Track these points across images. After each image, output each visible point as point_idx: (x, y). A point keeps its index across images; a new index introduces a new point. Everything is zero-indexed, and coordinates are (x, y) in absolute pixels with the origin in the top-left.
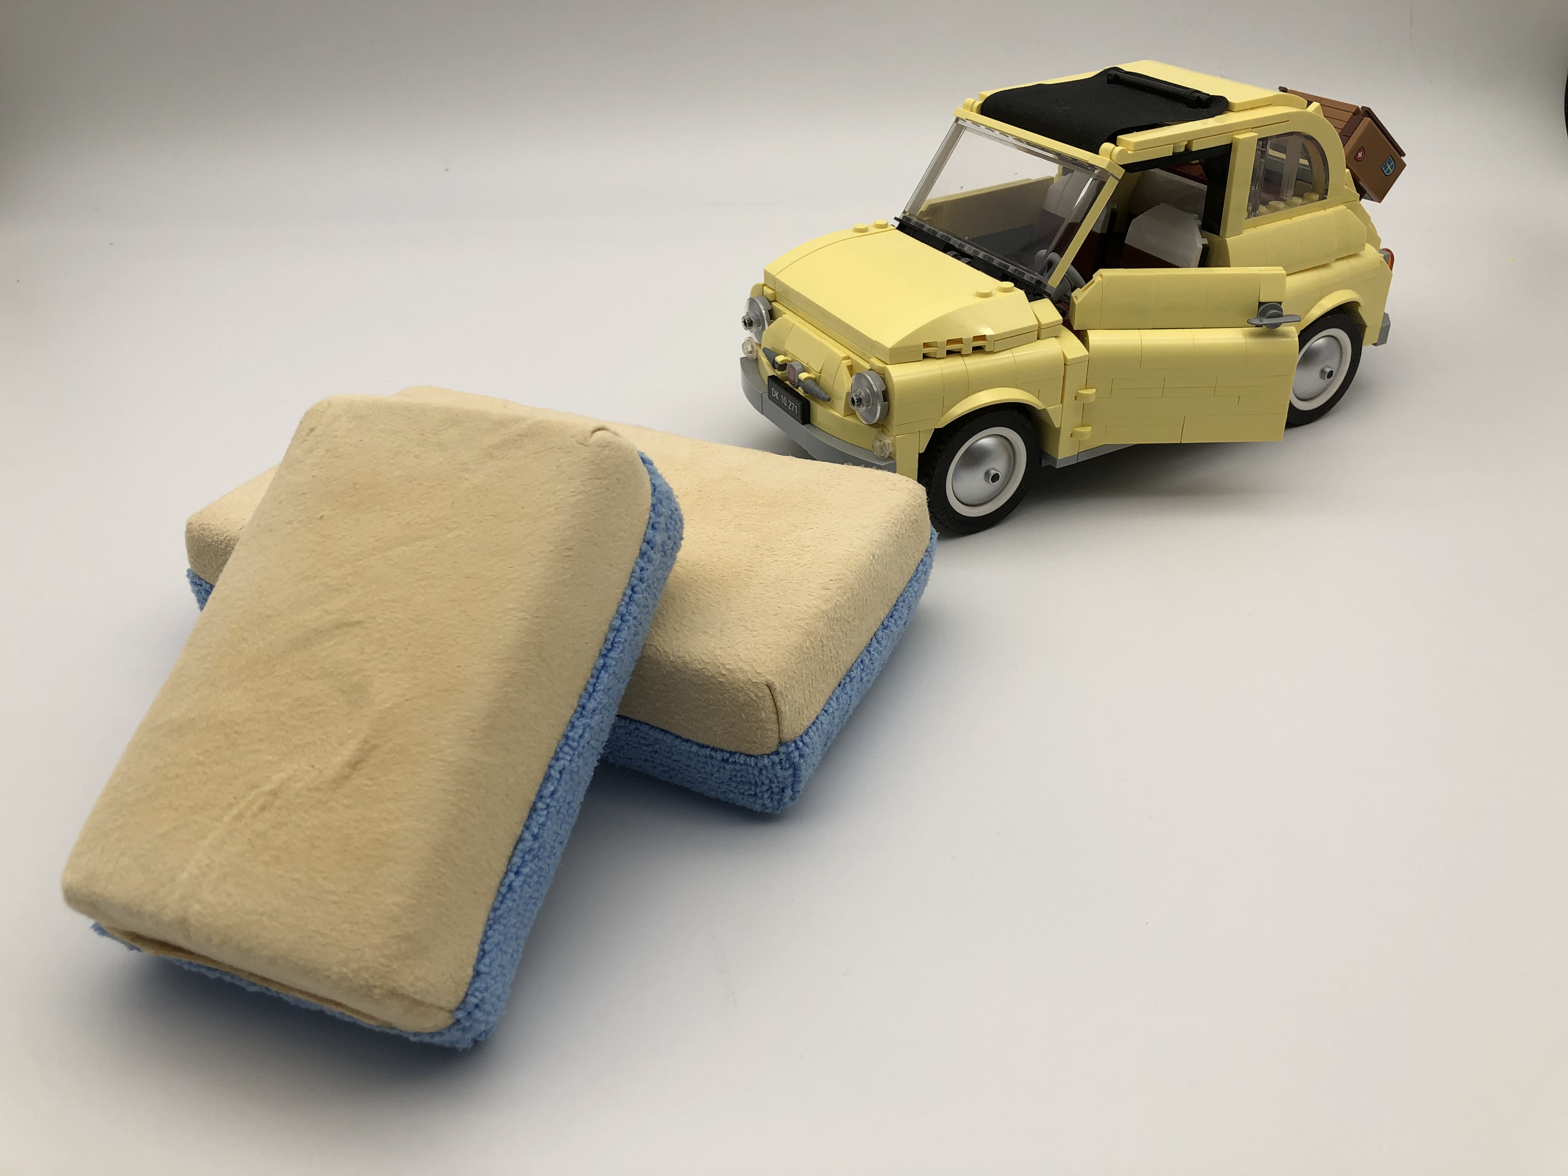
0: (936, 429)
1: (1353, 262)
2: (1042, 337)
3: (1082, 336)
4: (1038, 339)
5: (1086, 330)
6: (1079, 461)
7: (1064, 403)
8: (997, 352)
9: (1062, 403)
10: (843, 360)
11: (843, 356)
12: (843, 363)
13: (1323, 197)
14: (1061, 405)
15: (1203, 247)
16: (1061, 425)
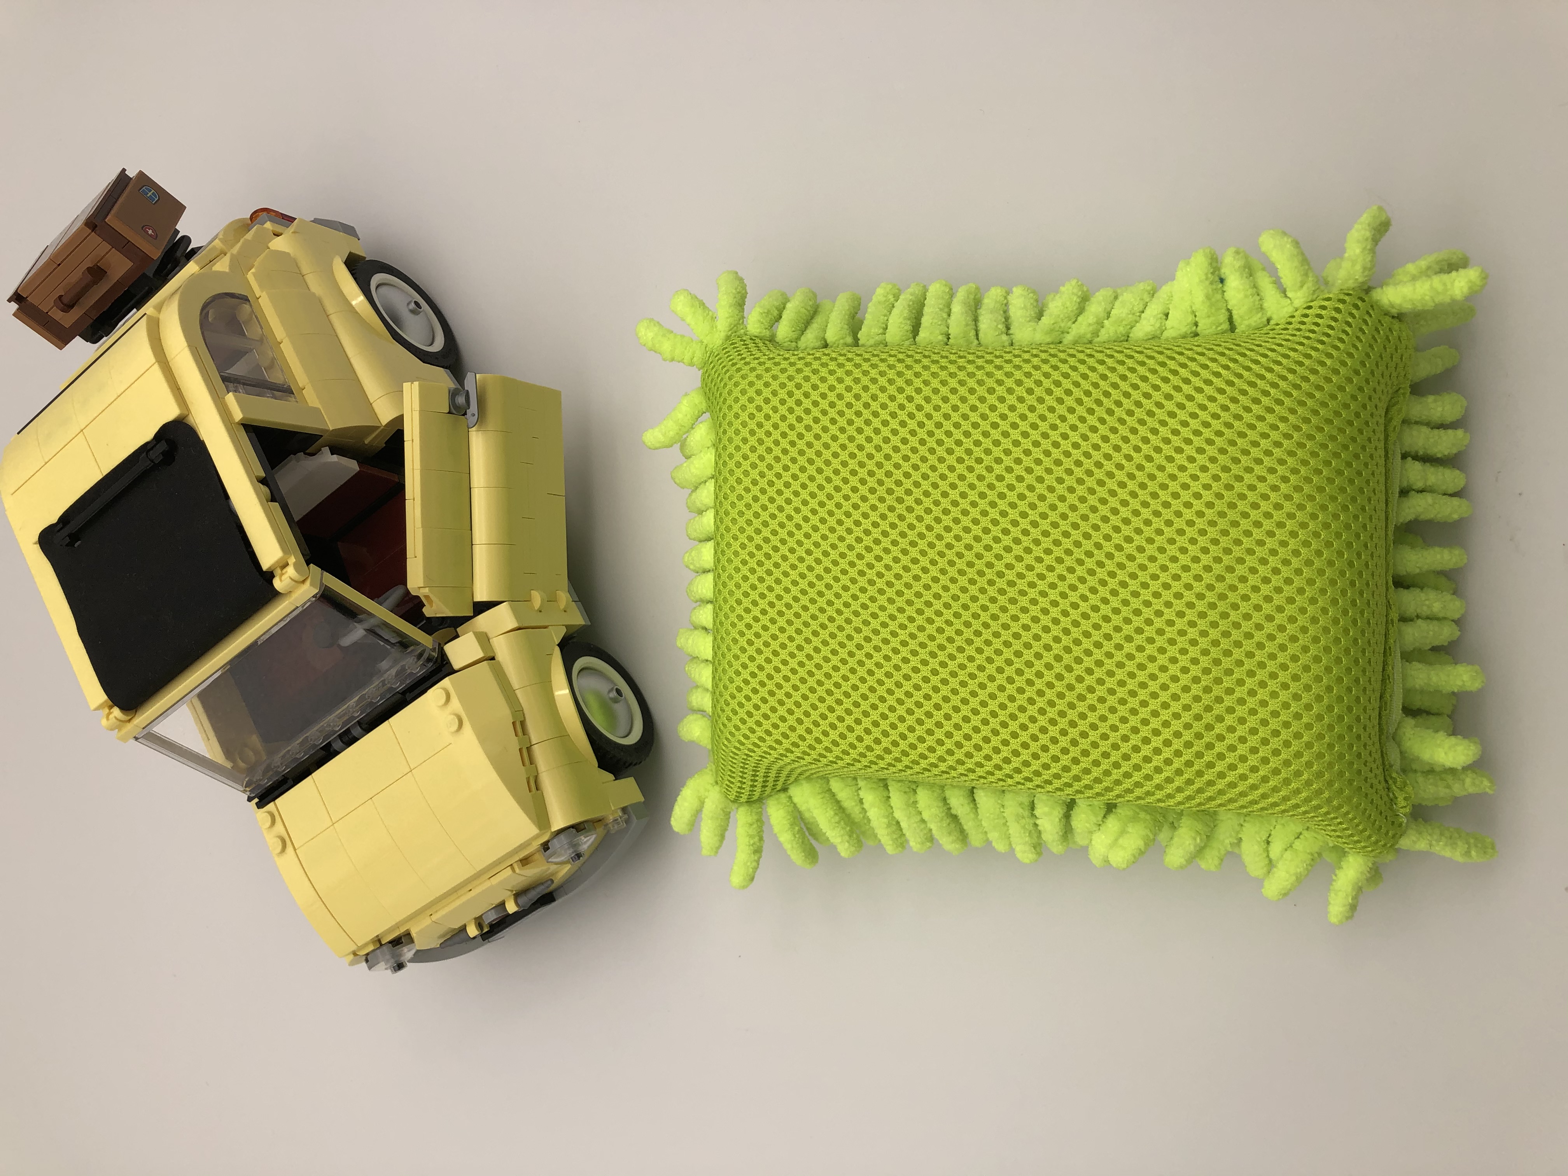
0: (599, 767)
1: (305, 268)
2: (492, 655)
3: (481, 608)
4: (493, 659)
5: (474, 602)
7: (547, 624)
8: (522, 708)
9: (546, 627)
10: (513, 870)
11: (509, 871)
12: (517, 871)
13: (245, 299)
14: (549, 627)
15: (337, 455)
16: (563, 625)
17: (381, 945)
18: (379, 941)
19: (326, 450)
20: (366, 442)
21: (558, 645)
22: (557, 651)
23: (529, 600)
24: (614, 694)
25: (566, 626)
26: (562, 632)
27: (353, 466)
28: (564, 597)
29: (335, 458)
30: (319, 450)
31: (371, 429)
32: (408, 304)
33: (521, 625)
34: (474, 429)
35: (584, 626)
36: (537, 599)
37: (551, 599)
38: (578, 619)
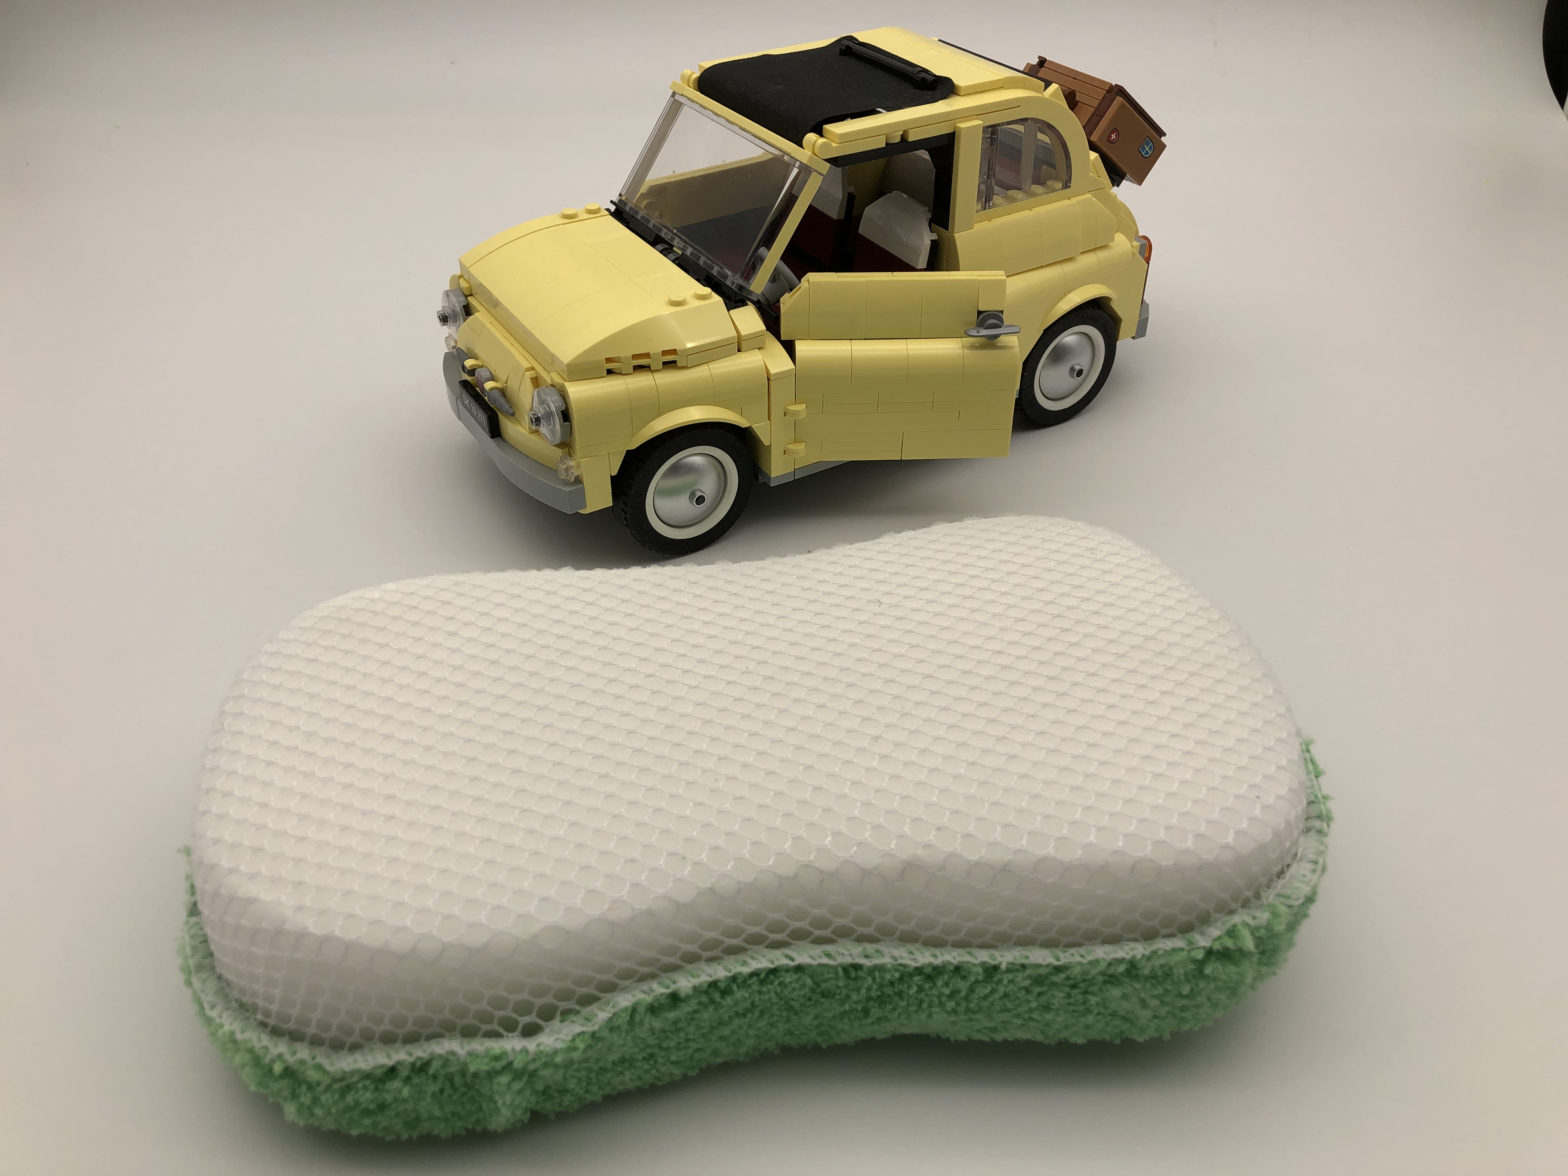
0: (628, 451)
1: (1100, 255)
2: (742, 349)
3: (789, 346)
4: (739, 351)
6: (795, 479)
8: (690, 367)
9: (769, 418)
10: (528, 370)
11: (528, 366)
12: (527, 373)
13: (1066, 185)
14: (769, 421)
15: (931, 244)
16: (771, 442)
17: (466, 296)
18: (471, 295)
19: (934, 237)
21: (750, 427)
22: (745, 422)
25: (770, 447)
26: (765, 441)
29: (928, 243)
30: (934, 231)
33: (771, 380)
35: (768, 479)
36: (798, 410)
37: (798, 433)
38: (776, 469)
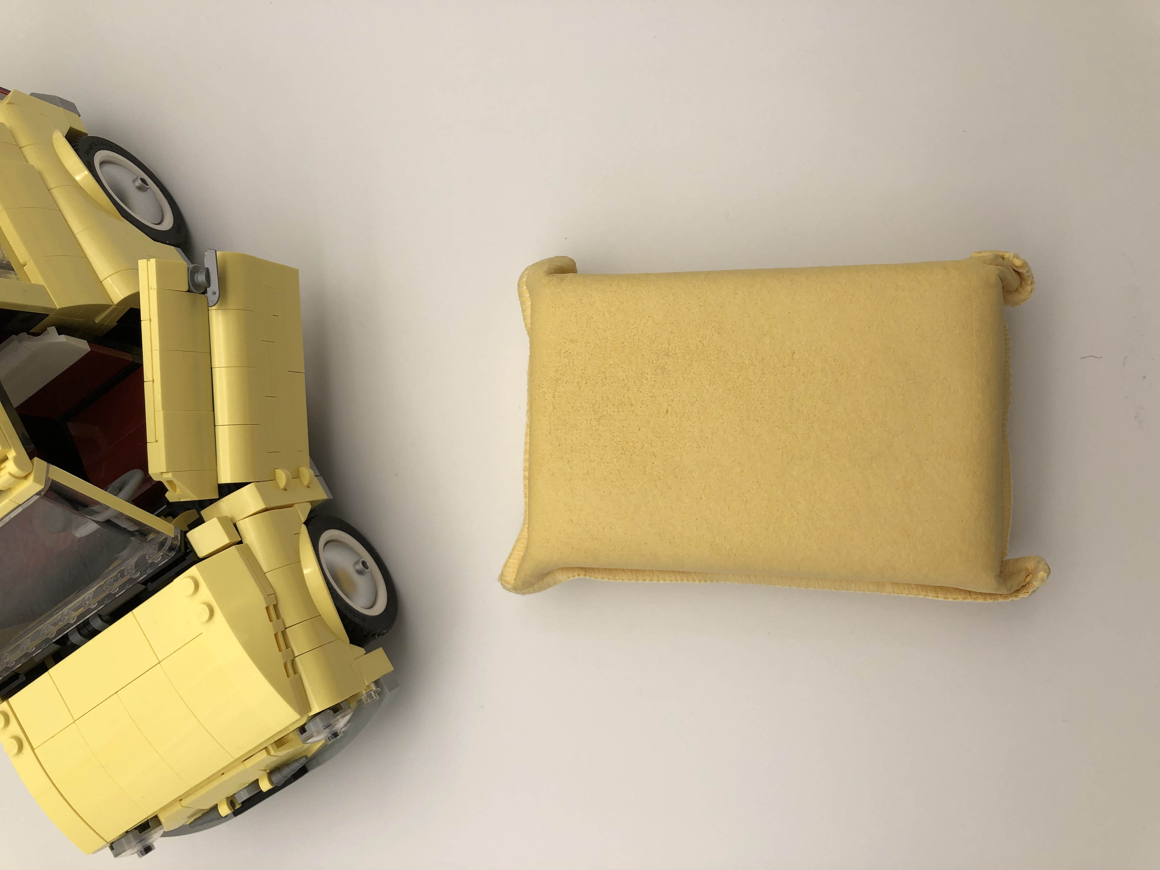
0: (350, 643)
1: (23, 140)
2: (240, 539)
3: (226, 490)
4: (241, 542)
5: (219, 485)
8: (276, 594)
9: (291, 506)
10: (268, 753)
11: (263, 754)
12: (272, 753)
14: (296, 505)
15: (64, 334)
16: (308, 502)
19: (53, 330)
20: (97, 320)
21: (304, 523)
22: (304, 529)
23: (274, 479)
24: (360, 566)
25: (311, 502)
26: (309, 507)
27: (82, 346)
28: (307, 473)
29: (63, 338)
30: (45, 330)
31: (101, 308)
32: (134, 181)
33: (268, 507)
34: (214, 308)
35: (327, 500)
36: (282, 477)
37: (296, 476)
38: (321, 494)
